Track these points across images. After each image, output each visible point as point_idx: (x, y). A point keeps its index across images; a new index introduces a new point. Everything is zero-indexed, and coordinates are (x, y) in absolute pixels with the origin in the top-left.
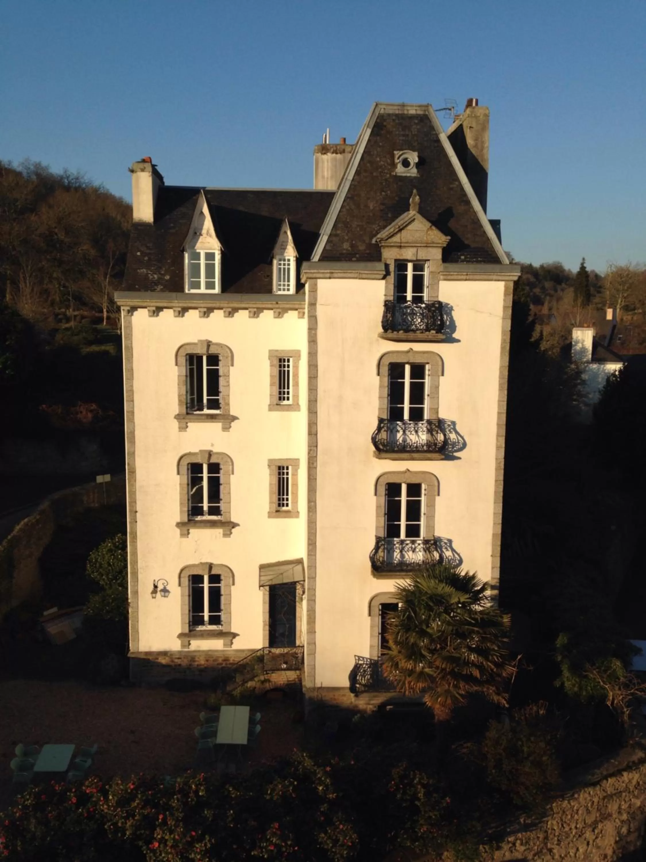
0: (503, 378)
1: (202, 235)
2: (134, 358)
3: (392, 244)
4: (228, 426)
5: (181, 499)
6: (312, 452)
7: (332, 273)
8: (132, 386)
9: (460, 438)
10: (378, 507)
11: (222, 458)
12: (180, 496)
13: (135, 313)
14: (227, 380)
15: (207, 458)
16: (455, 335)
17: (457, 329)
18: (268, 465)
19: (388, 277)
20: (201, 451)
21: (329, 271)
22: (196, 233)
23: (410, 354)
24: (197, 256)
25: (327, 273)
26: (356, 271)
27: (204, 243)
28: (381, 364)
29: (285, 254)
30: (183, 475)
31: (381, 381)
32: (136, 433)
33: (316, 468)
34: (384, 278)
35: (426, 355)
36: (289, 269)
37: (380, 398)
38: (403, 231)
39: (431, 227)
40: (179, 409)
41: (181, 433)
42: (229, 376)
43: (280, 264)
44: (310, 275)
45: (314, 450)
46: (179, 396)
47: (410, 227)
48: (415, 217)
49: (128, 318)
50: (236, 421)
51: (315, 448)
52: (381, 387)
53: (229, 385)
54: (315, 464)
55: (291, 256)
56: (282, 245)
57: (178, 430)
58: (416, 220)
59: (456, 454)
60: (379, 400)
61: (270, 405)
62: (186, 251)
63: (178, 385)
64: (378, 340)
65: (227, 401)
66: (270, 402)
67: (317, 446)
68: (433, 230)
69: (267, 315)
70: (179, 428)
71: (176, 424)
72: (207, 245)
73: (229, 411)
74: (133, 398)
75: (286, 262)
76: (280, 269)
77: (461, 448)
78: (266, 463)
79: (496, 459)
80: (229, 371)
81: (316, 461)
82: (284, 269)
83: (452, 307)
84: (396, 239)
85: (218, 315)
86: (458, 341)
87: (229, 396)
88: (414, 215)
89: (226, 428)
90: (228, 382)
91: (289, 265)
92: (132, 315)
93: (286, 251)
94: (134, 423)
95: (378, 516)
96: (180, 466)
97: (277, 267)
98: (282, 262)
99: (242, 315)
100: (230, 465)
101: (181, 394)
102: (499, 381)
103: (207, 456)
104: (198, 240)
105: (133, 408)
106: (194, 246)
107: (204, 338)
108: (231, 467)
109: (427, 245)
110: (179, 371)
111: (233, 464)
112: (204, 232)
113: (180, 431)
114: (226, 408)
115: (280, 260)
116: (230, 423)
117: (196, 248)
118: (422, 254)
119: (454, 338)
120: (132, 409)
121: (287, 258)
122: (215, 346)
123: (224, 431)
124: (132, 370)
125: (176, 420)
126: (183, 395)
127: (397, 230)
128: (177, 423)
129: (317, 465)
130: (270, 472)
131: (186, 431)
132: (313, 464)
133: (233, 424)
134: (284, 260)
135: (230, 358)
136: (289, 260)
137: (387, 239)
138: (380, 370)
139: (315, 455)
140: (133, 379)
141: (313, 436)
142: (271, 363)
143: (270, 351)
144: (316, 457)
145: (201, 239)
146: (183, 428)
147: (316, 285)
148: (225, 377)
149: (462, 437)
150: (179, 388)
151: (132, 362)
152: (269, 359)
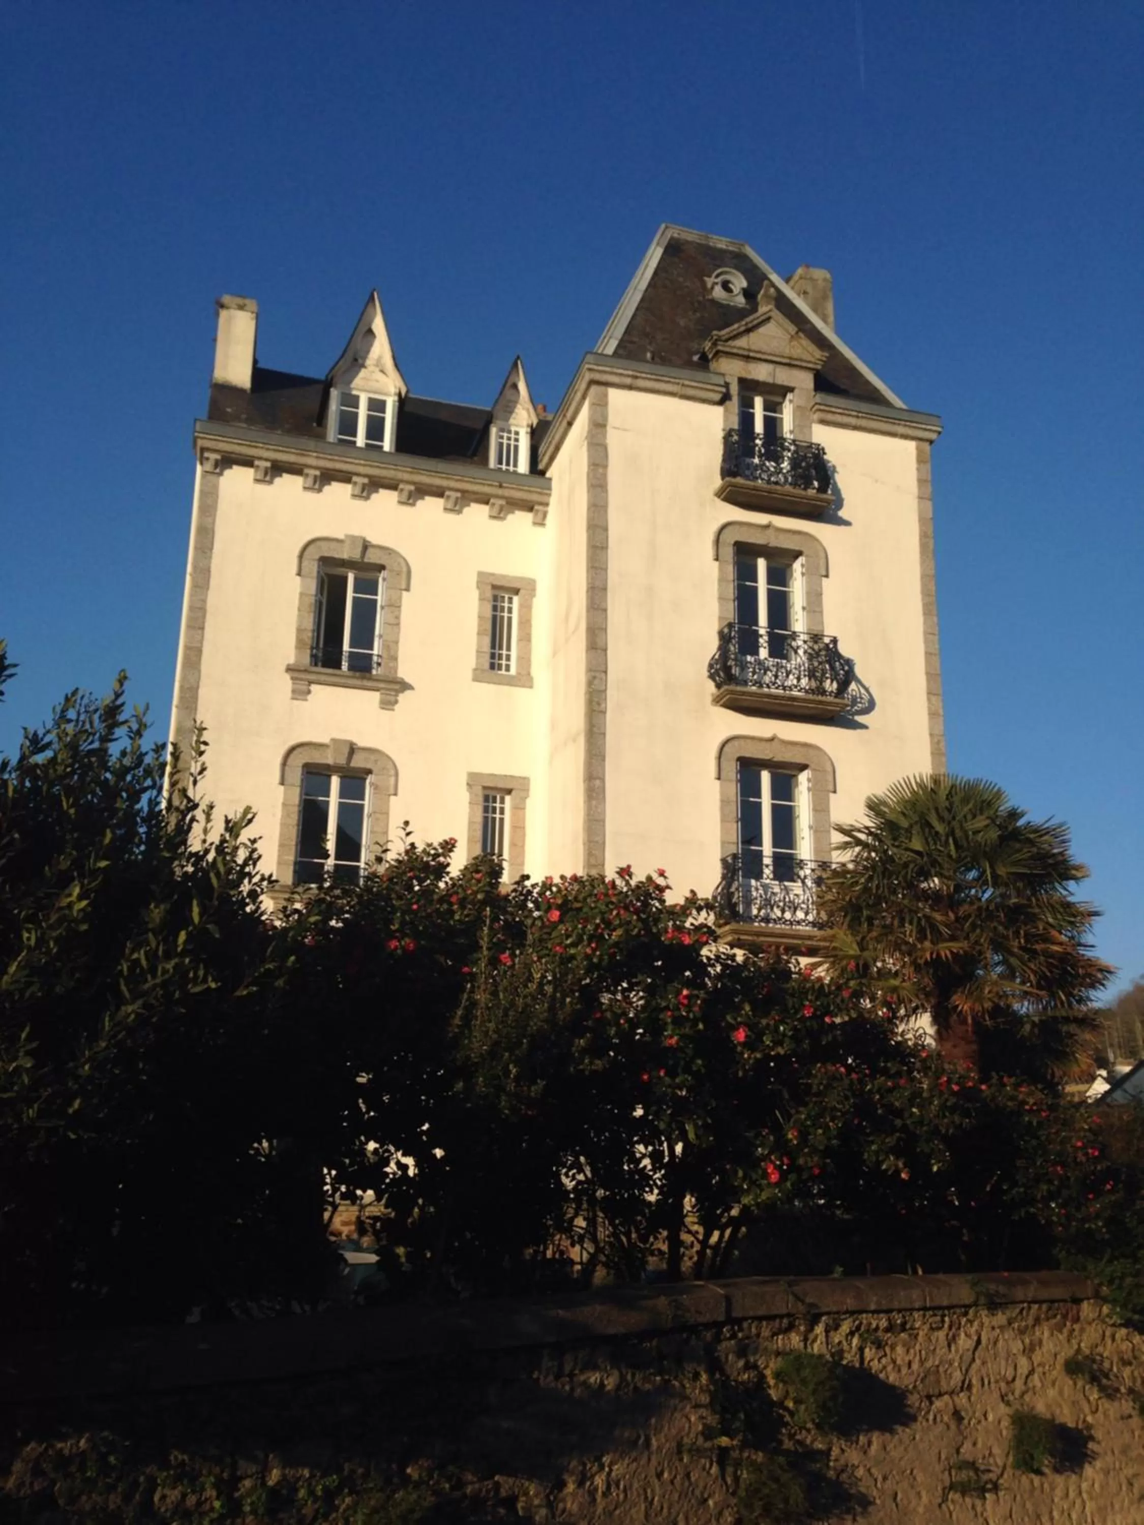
0: (929, 595)
1: (365, 367)
2: (215, 550)
3: (735, 351)
4: (392, 699)
5: (282, 835)
6: (596, 682)
7: (636, 377)
8: (204, 601)
9: (863, 691)
10: (724, 802)
11: (376, 761)
12: (282, 829)
13: (227, 472)
14: (396, 613)
15: (346, 755)
16: (842, 513)
17: (845, 502)
18: (468, 784)
19: (728, 403)
20: (334, 740)
21: (630, 373)
22: (356, 360)
23: (770, 532)
24: (354, 401)
25: (628, 376)
26: (677, 381)
27: (368, 380)
28: (721, 540)
29: (512, 421)
30: (293, 785)
31: (721, 570)
32: (202, 692)
33: (604, 713)
34: (721, 403)
35: (797, 537)
36: (516, 447)
37: (721, 598)
38: (751, 334)
39: (797, 333)
40: (296, 657)
41: (295, 702)
42: (399, 607)
43: (502, 437)
44: (597, 377)
45: (601, 679)
46: (299, 631)
47: (762, 330)
48: (771, 314)
49: (211, 478)
50: (408, 693)
51: (603, 675)
52: (721, 580)
53: (398, 624)
54: (603, 705)
55: (522, 427)
56: (507, 406)
57: (289, 694)
58: (772, 321)
59: (859, 718)
60: (719, 602)
61: (475, 670)
62: (335, 387)
63: (299, 610)
64: (713, 500)
65: (392, 653)
66: (477, 664)
67: (606, 672)
68: (800, 338)
69: (477, 513)
70: (294, 691)
71: (286, 683)
72: (375, 385)
73: (396, 672)
74: (204, 623)
75: (513, 436)
76: (501, 445)
77: (866, 708)
78: (464, 779)
79: (931, 735)
80: (400, 598)
81: (606, 699)
82: (509, 446)
83: (834, 467)
84: (742, 342)
85: (386, 499)
86: (847, 523)
87: (397, 642)
88: (770, 311)
89: (388, 704)
90: (398, 618)
91: (517, 440)
92: (221, 474)
93: (514, 415)
94: (199, 671)
95: (723, 820)
96: (287, 768)
97: (496, 440)
98: (505, 435)
99: (431, 505)
100: (391, 776)
101: (303, 628)
102: (923, 600)
103: (346, 751)
104: (357, 373)
105: (201, 642)
106: (351, 382)
107: (356, 533)
108: (392, 780)
109: (791, 364)
110: (302, 585)
111: (397, 775)
112: (370, 361)
113: (293, 699)
114: (391, 665)
115: (502, 430)
116: (397, 695)
117: (353, 385)
118: (783, 377)
119: (841, 518)
120: (199, 645)
121: (513, 429)
122: (377, 551)
123: (383, 708)
124: (209, 571)
125: (287, 677)
126: (305, 630)
127: (743, 329)
128: (290, 682)
129: (606, 708)
130: (471, 799)
131: (306, 700)
132: (599, 704)
133: (401, 697)
134: (509, 432)
135: (404, 576)
136: (517, 433)
137: (727, 340)
138: (720, 550)
139: (603, 688)
140: (208, 589)
141: (599, 651)
142: (480, 594)
143: (481, 574)
144: (605, 690)
145: (363, 373)
146: (301, 694)
147: (606, 395)
148: (393, 608)
149: (867, 690)
150: (300, 617)
151: (210, 557)
152: (478, 587)
